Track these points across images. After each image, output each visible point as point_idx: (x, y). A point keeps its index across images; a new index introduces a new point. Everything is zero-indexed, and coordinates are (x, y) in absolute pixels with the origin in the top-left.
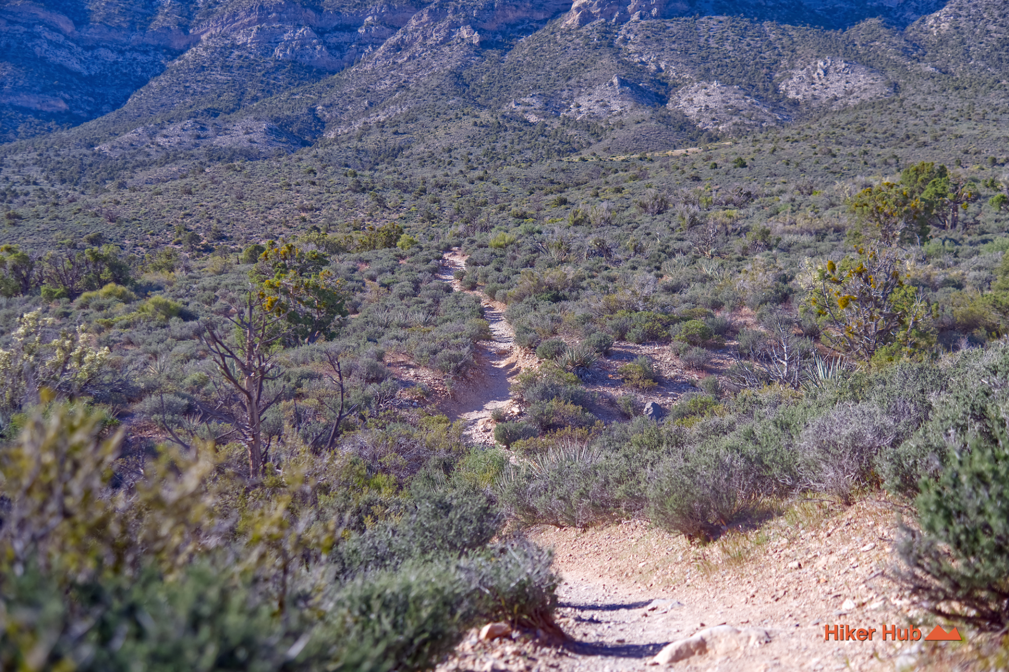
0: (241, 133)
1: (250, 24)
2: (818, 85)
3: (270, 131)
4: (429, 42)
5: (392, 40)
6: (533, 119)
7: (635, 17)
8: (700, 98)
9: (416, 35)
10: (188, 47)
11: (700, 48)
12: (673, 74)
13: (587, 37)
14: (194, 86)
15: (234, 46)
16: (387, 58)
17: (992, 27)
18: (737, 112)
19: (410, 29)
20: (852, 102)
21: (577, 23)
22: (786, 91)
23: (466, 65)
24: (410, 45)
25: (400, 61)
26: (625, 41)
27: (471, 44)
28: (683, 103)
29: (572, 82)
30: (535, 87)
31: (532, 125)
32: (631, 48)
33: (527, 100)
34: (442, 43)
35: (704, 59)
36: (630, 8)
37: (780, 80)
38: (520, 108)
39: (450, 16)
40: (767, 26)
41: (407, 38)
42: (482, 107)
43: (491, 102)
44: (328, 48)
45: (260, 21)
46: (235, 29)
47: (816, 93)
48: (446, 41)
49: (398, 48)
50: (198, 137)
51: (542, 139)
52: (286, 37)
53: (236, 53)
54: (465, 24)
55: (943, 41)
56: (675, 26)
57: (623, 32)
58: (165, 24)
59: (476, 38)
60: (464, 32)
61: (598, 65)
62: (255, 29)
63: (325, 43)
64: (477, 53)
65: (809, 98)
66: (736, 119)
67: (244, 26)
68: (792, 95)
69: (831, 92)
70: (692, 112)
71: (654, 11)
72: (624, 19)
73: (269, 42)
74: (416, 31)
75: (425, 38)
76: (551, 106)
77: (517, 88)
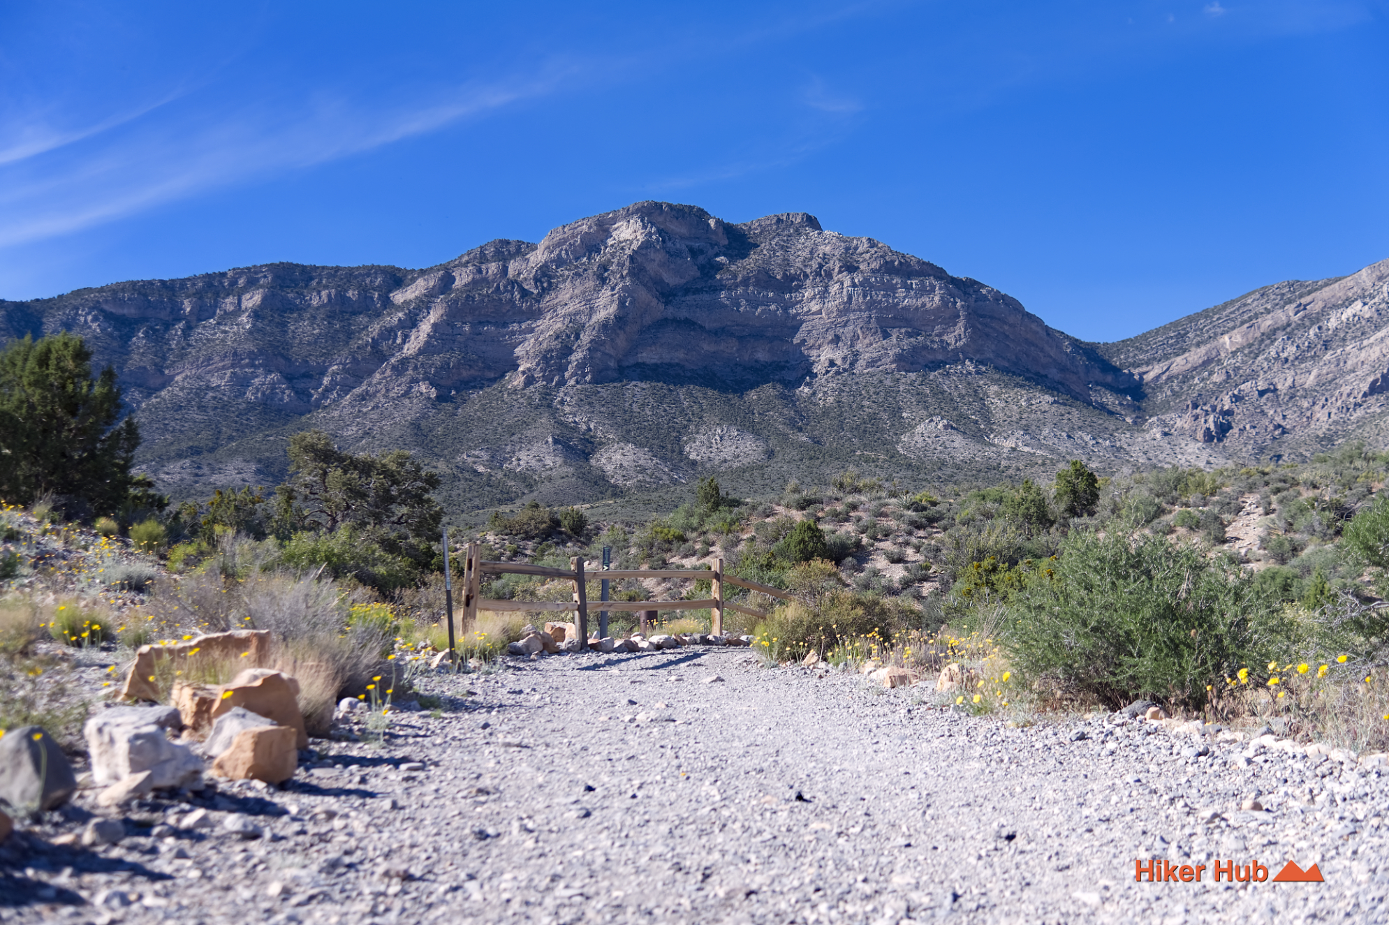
0: (234, 472)
1: (224, 368)
2: (714, 450)
3: (258, 472)
4: (392, 394)
5: (358, 391)
6: (481, 469)
7: (572, 382)
8: (617, 457)
9: (379, 387)
10: (163, 386)
11: (625, 412)
12: (600, 434)
13: (530, 398)
14: (173, 424)
15: (208, 388)
16: (353, 406)
17: (866, 403)
18: (643, 470)
19: (374, 381)
20: (736, 465)
21: (522, 385)
22: (689, 453)
23: (424, 417)
24: (374, 395)
25: (364, 410)
26: (562, 402)
27: (429, 398)
28: (604, 461)
29: (515, 438)
30: (484, 441)
31: (480, 474)
32: (567, 409)
33: (476, 453)
34: (403, 395)
35: (626, 422)
36: (567, 375)
37: (686, 443)
38: (470, 460)
39: (410, 372)
40: (682, 392)
41: (371, 390)
42: (438, 456)
43: (446, 452)
44: (296, 393)
45: (233, 366)
46: (209, 372)
47: (712, 456)
48: (406, 394)
49: (363, 397)
50: (197, 475)
51: (487, 488)
52: (256, 381)
53: (211, 394)
54: (424, 380)
55: (826, 412)
56: (604, 391)
57: (561, 394)
58: (142, 364)
59: (433, 393)
60: (423, 387)
61: (538, 424)
62: (228, 373)
63: (293, 388)
64: (434, 406)
65: (706, 459)
66: (640, 477)
67: (218, 370)
68: (693, 456)
69: (723, 456)
70: (609, 468)
71: (588, 378)
72: (562, 383)
73: (241, 383)
74: (380, 383)
75: (388, 390)
76: (497, 460)
77: (468, 440)
